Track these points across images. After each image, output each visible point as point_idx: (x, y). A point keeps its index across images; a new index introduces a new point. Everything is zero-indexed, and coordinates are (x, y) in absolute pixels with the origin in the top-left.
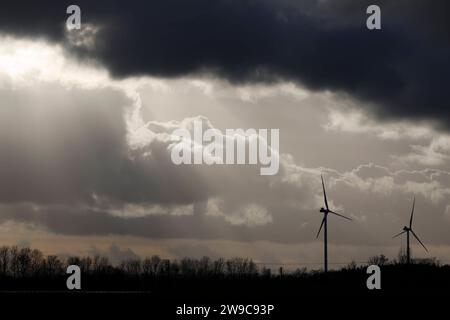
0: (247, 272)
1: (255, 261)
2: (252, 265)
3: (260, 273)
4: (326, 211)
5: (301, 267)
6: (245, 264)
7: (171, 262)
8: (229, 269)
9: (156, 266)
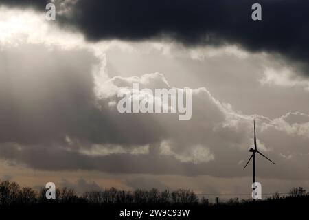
0: (188, 201)
1: (196, 193)
2: (193, 195)
3: (200, 202)
4: (254, 151)
5: (233, 197)
6: (188, 195)
7: (126, 193)
8: (174, 199)
9: (113, 196)
